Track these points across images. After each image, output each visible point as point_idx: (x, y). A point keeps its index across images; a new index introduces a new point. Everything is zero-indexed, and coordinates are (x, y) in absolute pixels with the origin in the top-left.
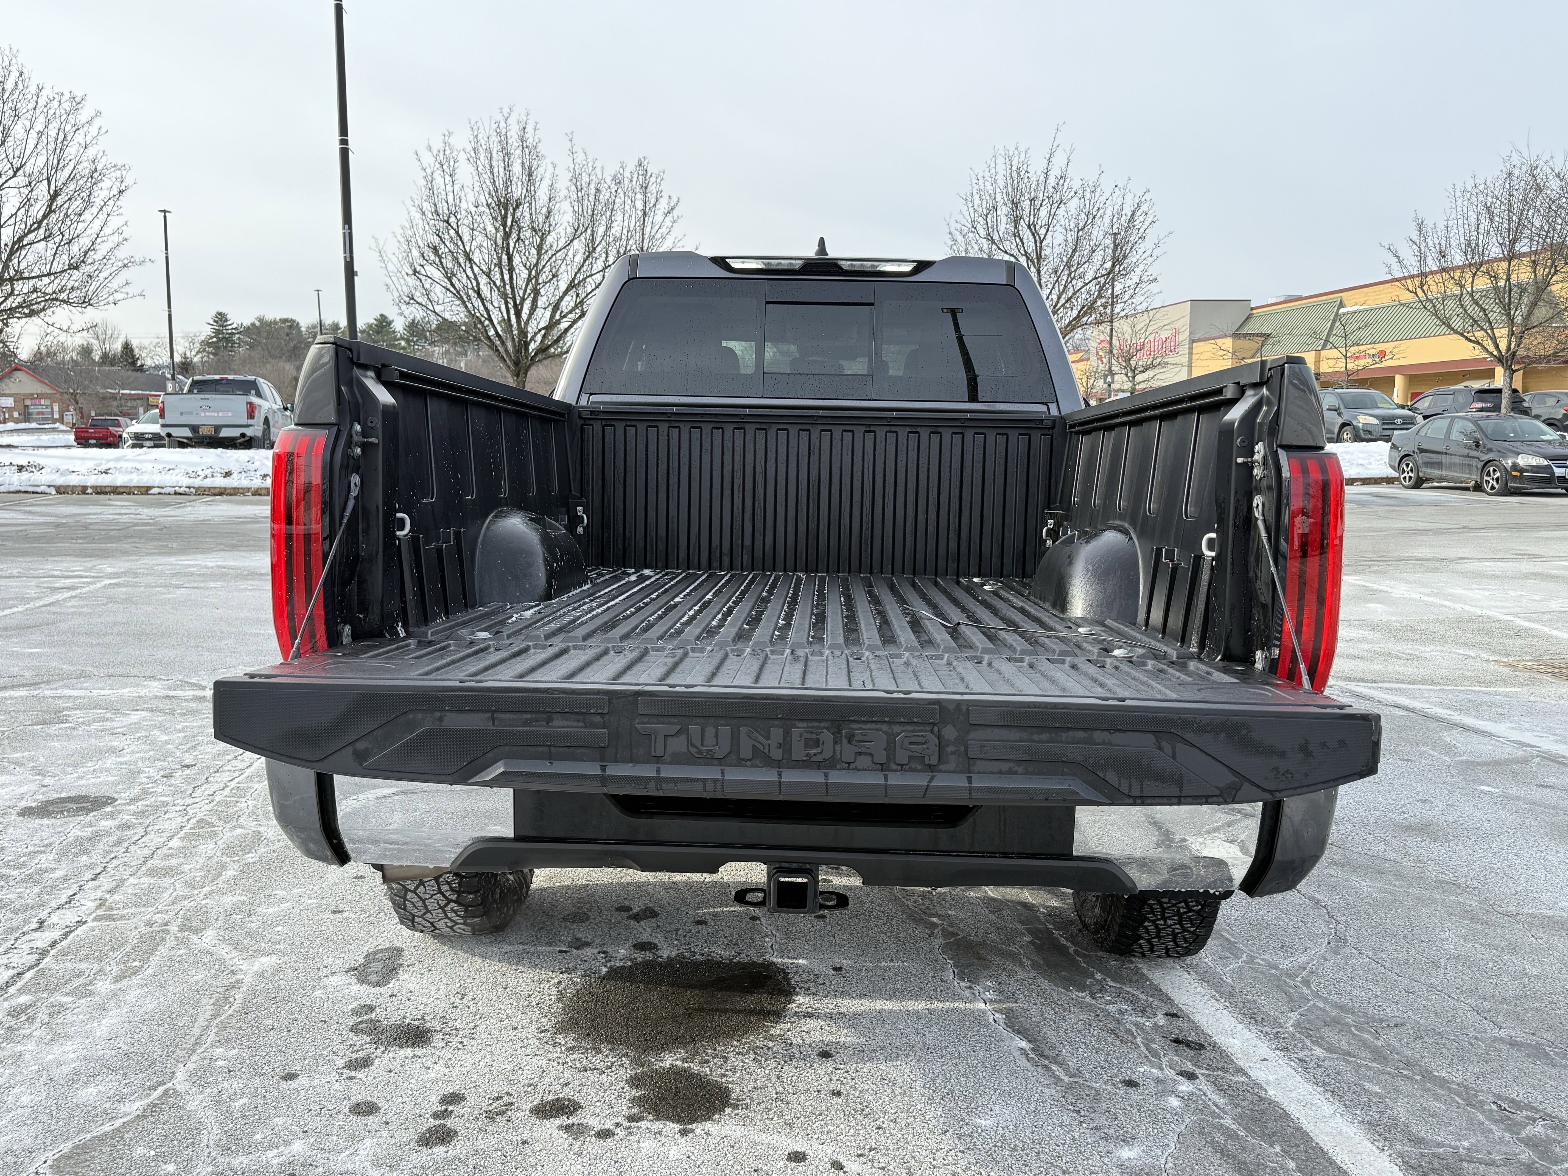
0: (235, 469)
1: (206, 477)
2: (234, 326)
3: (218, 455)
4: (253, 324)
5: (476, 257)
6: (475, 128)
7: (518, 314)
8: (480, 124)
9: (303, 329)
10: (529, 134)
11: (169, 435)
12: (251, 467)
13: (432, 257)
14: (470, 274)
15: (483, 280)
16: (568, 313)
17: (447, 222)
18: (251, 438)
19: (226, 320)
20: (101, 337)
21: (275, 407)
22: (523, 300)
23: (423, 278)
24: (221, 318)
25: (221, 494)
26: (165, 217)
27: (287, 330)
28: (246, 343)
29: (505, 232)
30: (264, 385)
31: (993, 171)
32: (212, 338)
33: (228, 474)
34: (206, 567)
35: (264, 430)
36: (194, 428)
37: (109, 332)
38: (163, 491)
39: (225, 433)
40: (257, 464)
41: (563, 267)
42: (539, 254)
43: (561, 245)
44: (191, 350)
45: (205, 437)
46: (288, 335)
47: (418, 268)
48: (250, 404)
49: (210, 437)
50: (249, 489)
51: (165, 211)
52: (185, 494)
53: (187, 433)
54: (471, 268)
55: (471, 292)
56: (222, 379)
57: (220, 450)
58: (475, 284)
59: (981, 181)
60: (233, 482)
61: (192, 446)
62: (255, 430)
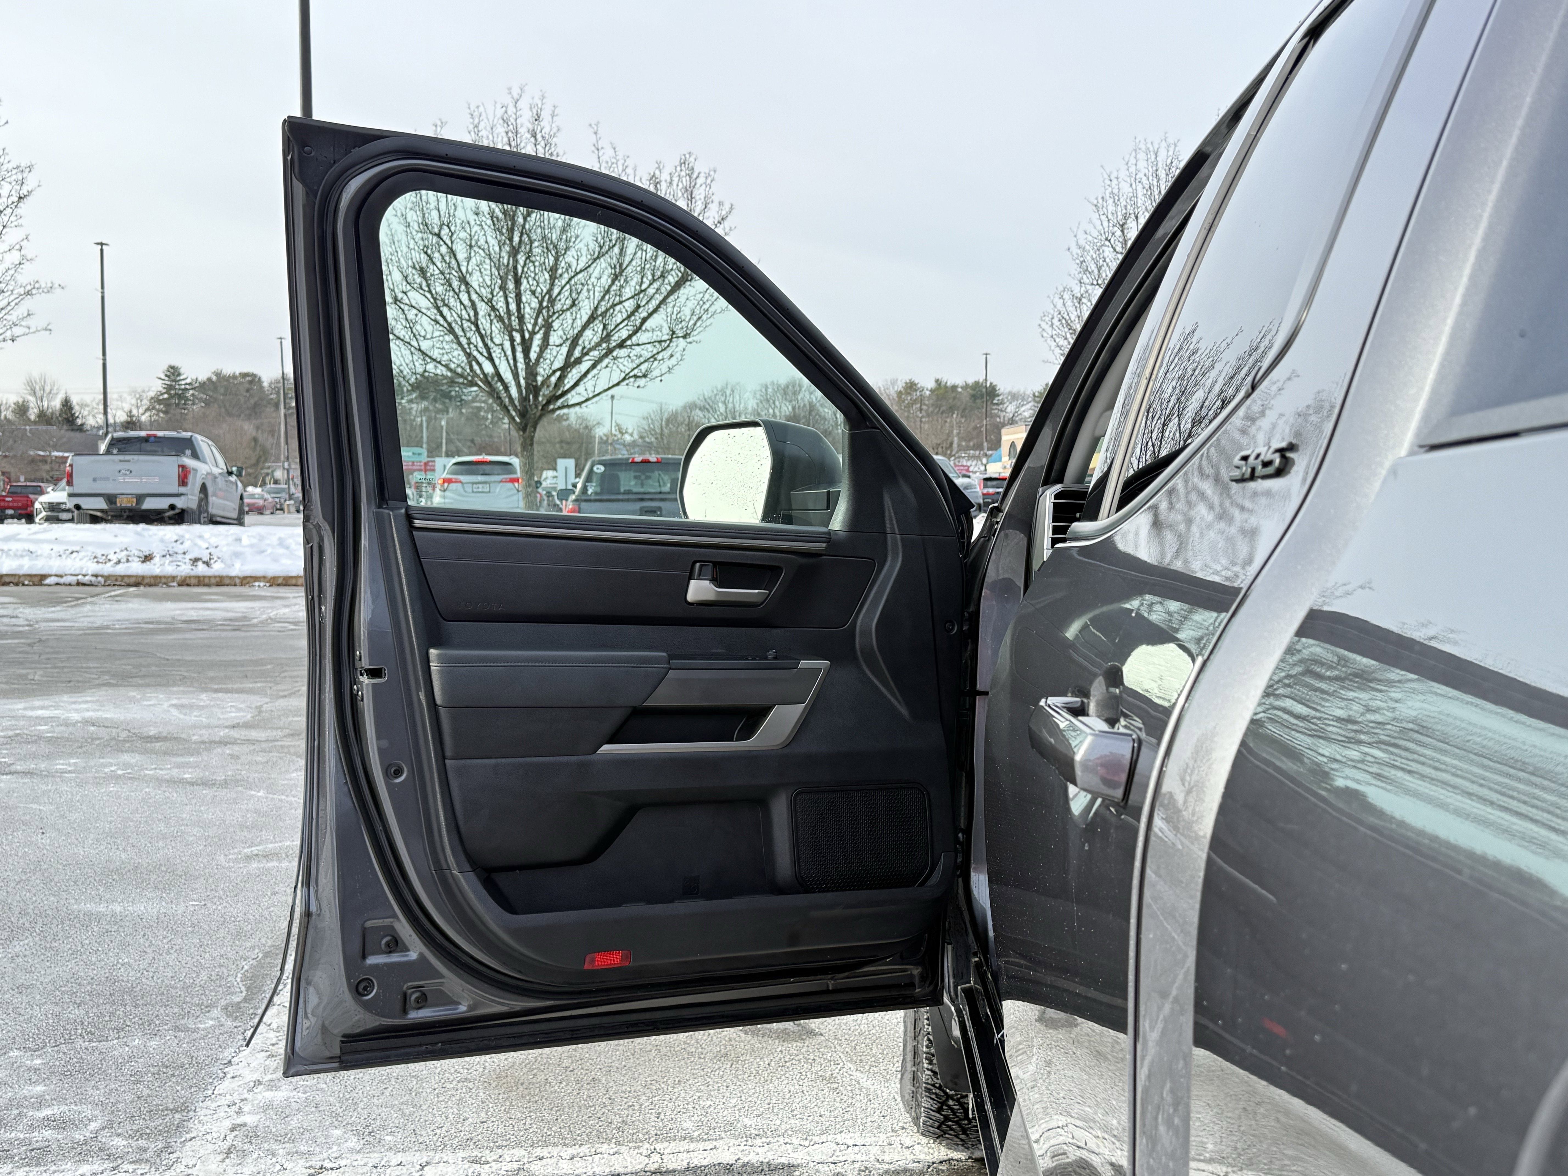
0: (157, 552)
1: (119, 562)
2: (188, 381)
3: (137, 533)
4: (209, 379)
5: (475, 280)
6: (476, 114)
7: (526, 352)
8: (481, 109)
9: (265, 384)
10: (545, 123)
11: (78, 507)
12: (179, 548)
13: (419, 280)
14: (466, 302)
15: (483, 308)
16: (590, 350)
17: (438, 235)
18: (183, 511)
19: (179, 375)
20: (39, 394)
21: (216, 471)
22: (533, 333)
23: (406, 308)
24: (173, 372)
25: (137, 585)
26: (102, 250)
27: (247, 386)
28: (201, 400)
29: (513, 247)
30: (203, 443)
31: (1133, 169)
32: (162, 394)
33: (148, 558)
34: (66, 723)
35: (200, 500)
36: (110, 499)
37: (48, 389)
38: (62, 581)
39: (149, 504)
40: (187, 545)
41: (584, 293)
42: (553, 278)
43: (581, 265)
44: (138, 407)
45: (123, 510)
46: (248, 391)
47: (400, 295)
48: (183, 467)
49: (130, 510)
50: (174, 578)
51: (102, 244)
52: (91, 585)
53: (100, 504)
54: (468, 293)
55: (466, 325)
56: (149, 436)
57: (142, 526)
58: (472, 313)
59: (1115, 182)
60: (154, 568)
61: (107, 521)
62: (189, 501)
